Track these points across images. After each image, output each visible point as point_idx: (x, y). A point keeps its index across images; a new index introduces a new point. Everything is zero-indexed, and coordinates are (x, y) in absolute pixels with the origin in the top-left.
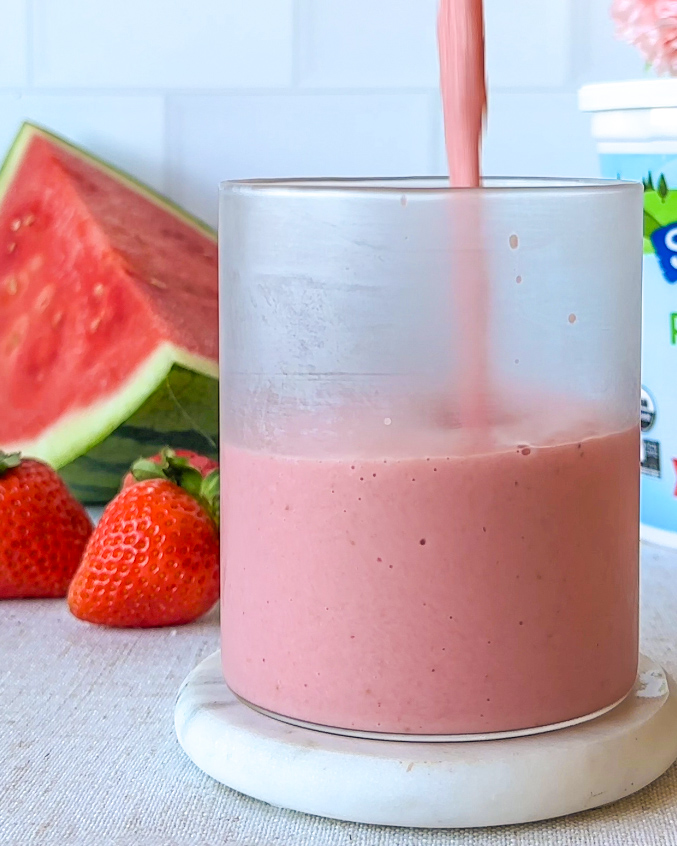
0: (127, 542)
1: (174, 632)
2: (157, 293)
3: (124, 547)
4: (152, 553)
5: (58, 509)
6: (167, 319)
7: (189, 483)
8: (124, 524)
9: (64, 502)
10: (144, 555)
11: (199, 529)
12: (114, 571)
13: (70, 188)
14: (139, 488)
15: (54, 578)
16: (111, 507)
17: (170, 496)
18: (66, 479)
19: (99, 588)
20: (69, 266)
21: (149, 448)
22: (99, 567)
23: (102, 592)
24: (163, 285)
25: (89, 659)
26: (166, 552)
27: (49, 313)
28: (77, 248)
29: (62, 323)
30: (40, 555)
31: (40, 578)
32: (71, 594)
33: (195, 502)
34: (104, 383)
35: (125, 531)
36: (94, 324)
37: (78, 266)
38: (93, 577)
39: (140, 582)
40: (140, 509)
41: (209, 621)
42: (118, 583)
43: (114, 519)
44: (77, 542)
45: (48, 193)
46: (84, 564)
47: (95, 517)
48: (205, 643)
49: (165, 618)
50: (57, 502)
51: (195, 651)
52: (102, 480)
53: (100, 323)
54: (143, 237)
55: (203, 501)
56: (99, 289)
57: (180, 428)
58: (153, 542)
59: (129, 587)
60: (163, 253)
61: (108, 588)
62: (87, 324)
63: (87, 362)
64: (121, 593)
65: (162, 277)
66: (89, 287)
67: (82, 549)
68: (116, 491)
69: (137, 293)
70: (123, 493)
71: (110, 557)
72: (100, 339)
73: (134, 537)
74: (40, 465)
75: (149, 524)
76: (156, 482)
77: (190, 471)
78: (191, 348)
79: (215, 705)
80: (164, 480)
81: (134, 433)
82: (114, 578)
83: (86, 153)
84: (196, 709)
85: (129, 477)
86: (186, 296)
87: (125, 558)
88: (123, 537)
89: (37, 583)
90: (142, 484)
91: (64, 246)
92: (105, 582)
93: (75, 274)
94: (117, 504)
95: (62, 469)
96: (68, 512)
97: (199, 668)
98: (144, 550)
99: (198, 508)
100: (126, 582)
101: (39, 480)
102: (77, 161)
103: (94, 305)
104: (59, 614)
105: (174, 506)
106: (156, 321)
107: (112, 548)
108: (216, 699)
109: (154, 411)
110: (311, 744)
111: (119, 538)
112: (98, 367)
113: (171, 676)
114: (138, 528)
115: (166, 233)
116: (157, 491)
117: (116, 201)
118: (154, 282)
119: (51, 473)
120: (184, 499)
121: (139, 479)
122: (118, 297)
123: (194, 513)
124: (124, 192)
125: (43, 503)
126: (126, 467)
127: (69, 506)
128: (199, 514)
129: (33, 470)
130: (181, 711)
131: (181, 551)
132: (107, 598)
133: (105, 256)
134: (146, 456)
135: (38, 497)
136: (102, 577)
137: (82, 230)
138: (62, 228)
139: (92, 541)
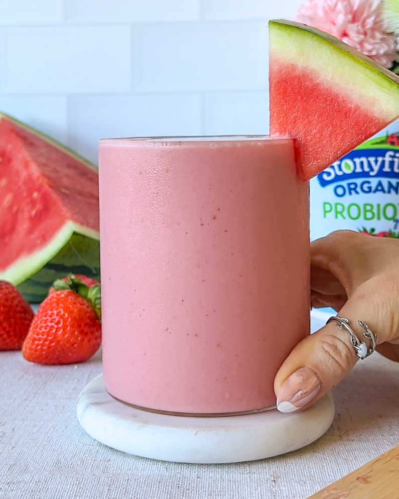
0: (51, 322)
1: (76, 367)
2: (65, 196)
3: (50, 324)
4: (64, 327)
5: (17, 305)
6: (69, 209)
7: (82, 292)
8: (50, 313)
9: (19, 302)
10: (60, 328)
11: (88, 315)
12: (45, 337)
13: (20, 144)
14: (57, 295)
15: (15, 340)
16: (43, 304)
17: (73, 298)
18: (21, 291)
19: (38, 345)
20: (21, 183)
21: (63, 274)
22: (38, 335)
23: (39, 347)
24: (68, 192)
25: (33, 381)
26: (72, 326)
27: (10, 207)
28: (24, 174)
29: (17, 212)
30: (8, 329)
31: (8, 341)
32: (24, 349)
33: (85, 301)
34: (39, 242)
35: (51, 316)
36: (33, 212)
37: (25, 183)
38: (35, 340)
39: (59, 342)
40: (58, 305)
41: (94, 360)
42: (47, 343)
43: (45, 310)
44: (27, 322)
45: (9, 147)
46: (30, 333)
47: (35, 309)
48: (92, 372)
49: (71, 360)
50: (16, 302)
51: (86, 376)
52: (39, 291)
53: (37, 212)
54: (57, 168)
55: (89, 301)
56: (35, 195)
57: (78, 264)
58: (65, 321)
59: (53, 344)
60: (68, 176)
61: (43, 345)
62: (30, 212)
63: (30, 231)
64: (49, 347)
65: (67, 188)
66: (30, 192)
67: (29, 326)
68: (45, 296)
69: (54, 196)
70: (49, 297)
71: (43, 330)
72: (36, 220)
73: (55, 319)
74: (7, 283)
75: (62, 313)
76: (66, 292)
77: (83, 286)
78: (82, 224)
79: (97, 404)
80: (69, 290)
81: (54, 267)
82: (46, 340)
83: (27, 126)
84: (88, 406)
85: (52, 289)
86: (79, 198)
87: (51, 330)
88: (50, 319)
89: (6, 344)
90: (59, 292)
91: (18, 173)
92: (41, 342)
93: (23, 188)
94: (46, 303)
95: (19, 285)
96: (22, 307)
97: (89, 385)
98: (60, 326)
99: (87, 304)
100: (51, 342)
101: (7, 291)
102: (22, 130)
103: (33, 203)
104: (18, 358)
105: (75, 303)
106: (65, 210)
107: (44, 325)
108: (97, 400)
109: (64, 256)
110: (146, 422)
111: (47, 320)
112: (36, 234)
113: (75, 389)
114: (57, 315)
115: (69, 166)
116: (67, 296)
117: (43, 150)
118: (63, 190)
119: (13, 288)
120: (80, 300)
121: (57, 290)
122: (45, 198)
123: (85, 307)
124: (48, 146)
125: (9, 303)
126: (50, 284)
127: (23, 304)
128: (88, 307)
129: (4, 286)
130: (80, 407)
131: (79, 326)
132: (42, 350)
133: (38, 178)
134: (60, 278)
135: (6, 300)
136: (39, 340)
137: (26, 165)
138: (16, 164)
139: (34, 322)
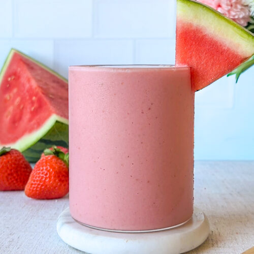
0: (42, 174)
1: (56, 201)
2: (51, 99)
3: (41, 175)
4: (50, 177)
5: (22, 164)
6: (54, 107)
7: (61, 156)
8: (41, 168)
9: (23, 162)
10: (47, 178)
11: (64, 170)
13: (25, 68)
14: (46, 158)
15: (21, 184)
16: (37, 163)
17: (55, 160)
18: (24, 155)
19: (34, 187)
20: (25, 91)
21: (49, 146)
22: (34, 181)
23: (35, 189)
24: (53, 97)
25: (31, 209)
26: (54, 177)
27: (19, 105)
28: (27, 86)
29: (23, 108)
30: (16, 178)
31: (16, 185)
32: (26, 189)
33: (62, 162)
34: (35, 126)
35: (42, 170)
36: (33, 109)
37: (28, 91)
38: (32, 184)
39: (46, 186)
40: (46, 164)
41: (65, 198)
42: (40, 186)
43: (39, 167)
44: (28, 174)
45: (19, 70)
46: (30, 181)
47: (33, 166)
48: (65, 204)
49: (54, 197)
50: (21, 162)
51: (63, 206)
52: (35, 155)
53: (35, 109)
54: (48, 83)
55: (65, 161)
56: (34, 98)
57: (58, 139)
58: (50, 174)
59: (43, 187)
60: (53, 87)
61: (37, 187)
62: (30, 108)
63: (30, 120)
64: (41, 189)
65: (53, 94)
66: (31, 97)
67: (29, 176)
68: (39, 159)
69: (45, 99)
70: (41, 159)
71: (37, 178)
72: (34, 113)
73: (44, 172)
74: (16, 151)
75: (49, 168)
76: (51, 156)
77: (62, 153)
78: (61, 116)
79: (68, 223)
80: (53, 155)
81: (45, 141)
82: (39, 184)
83: (30, 57)
84: (63, 224)
85: (43, 154)
86: (60, 100)
87: (42, 178)
88: (41, 172)
89: (15, 186)
90: (47, 156)
91: (24, 85)
92: (36, 186)
93: (27, 94)
94: (39, 163)
95: (23, 152)
96: (25, 165)
97: (64, 211)
98: (47, 176)
99: (63, 164)
100: (42, 186)
101: (16, 155)
102: (27, 60)
103: (33, 103)
104: (21, 196)
105: (56, 163)
106: (51, 108)
107: (38, 176)
108: (68, 221)
109: (50, 135)
110: (98, 234)
111: (40, 173)
112: (34, 121)
113: (56, 214)
114: (46, 170)
115: (54, 82)
116: (51, 159)
117: (39, 72)
118: (51, 96)
119: (19, 153)
120: (59, 161)
121: (46, 155)
122: (40, 101)
123: (62, 165)
124: (42, 69)
125: (17, 163)
126: (42, 151)
127: (25, 163)
128: (64, 165)
129: (14, 153)
130: (59, 224)
131: (59, 177)
132: (36, 190)
133: (36, 88)
134: (48, 148)
135: (16, 160)
136: (35, 184)
137: (29, 81)
138: (23, 80)
139: (32, 173)
